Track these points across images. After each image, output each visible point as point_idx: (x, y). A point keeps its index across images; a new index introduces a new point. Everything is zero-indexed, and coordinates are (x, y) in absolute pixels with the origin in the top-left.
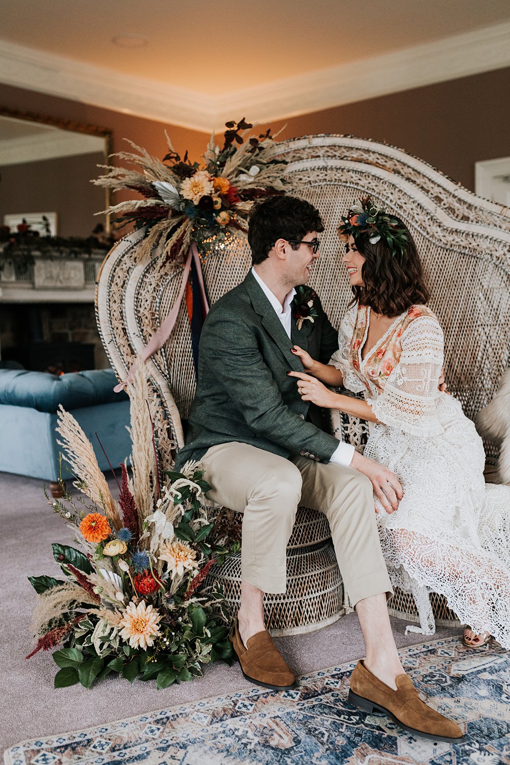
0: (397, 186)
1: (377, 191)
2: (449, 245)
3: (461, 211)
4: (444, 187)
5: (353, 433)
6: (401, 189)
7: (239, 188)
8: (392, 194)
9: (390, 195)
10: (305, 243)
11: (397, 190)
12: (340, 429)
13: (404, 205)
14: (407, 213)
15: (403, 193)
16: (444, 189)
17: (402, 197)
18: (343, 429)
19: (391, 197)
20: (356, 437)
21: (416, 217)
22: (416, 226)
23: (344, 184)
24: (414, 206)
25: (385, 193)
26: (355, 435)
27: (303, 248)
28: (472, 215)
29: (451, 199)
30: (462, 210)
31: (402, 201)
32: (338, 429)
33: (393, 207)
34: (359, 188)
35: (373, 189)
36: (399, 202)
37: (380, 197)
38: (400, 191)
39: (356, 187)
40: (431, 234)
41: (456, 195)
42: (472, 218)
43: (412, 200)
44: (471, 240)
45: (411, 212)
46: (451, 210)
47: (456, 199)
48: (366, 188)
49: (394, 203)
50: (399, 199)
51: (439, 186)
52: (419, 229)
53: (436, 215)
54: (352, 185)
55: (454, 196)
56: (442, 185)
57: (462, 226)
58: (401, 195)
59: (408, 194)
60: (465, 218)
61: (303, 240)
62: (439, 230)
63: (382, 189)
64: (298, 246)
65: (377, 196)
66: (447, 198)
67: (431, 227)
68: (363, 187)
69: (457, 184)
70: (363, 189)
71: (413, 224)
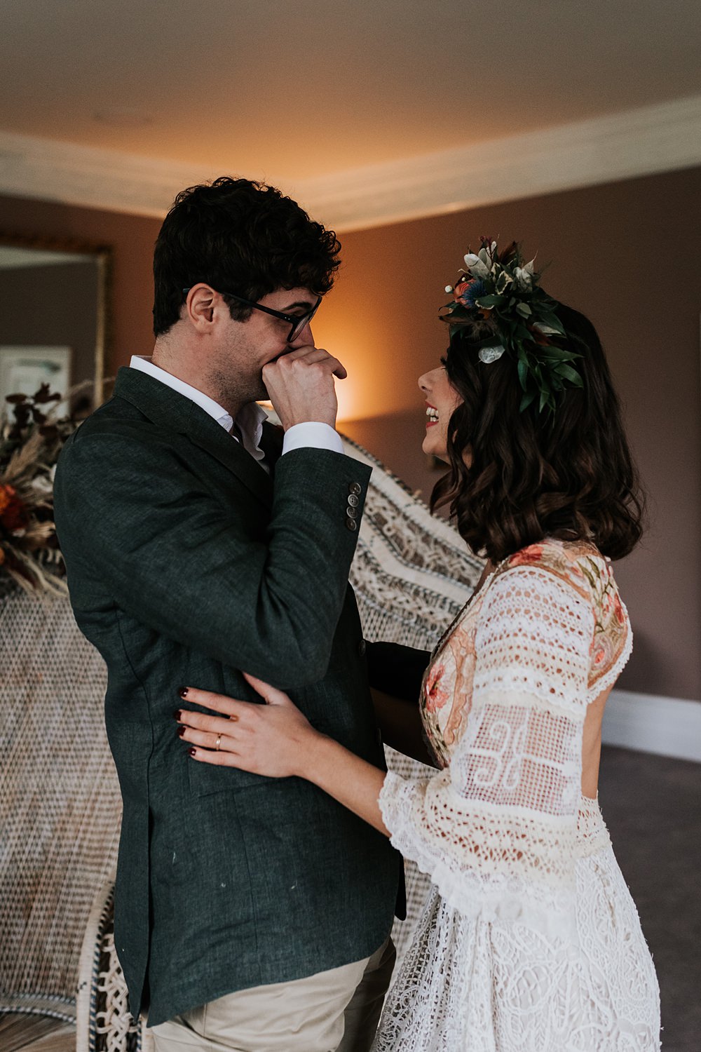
2: (387, 606)
3: (413, 544)
4: (391, 498)
5: (113, 992)
12: (89, 984)
16: (390, 502)
18: (94, 984)
20: (119, 998)
26: (117, 994)
28: (428, 554)
29: (399, 521)
30: (417, 544)
32: (85, 983)
40: (361, 584)
41: (408, 514)
42: (427, 560)
44: (422, 603)
46: (395, 543)
47: (408, 521)
51: (383, 496)
53: (372, 549)
55: (406, 518)
56: (387, 494)
57: (410, 575)
60: (418, 561)
62: (373, 577)
66: (393, 518)
67: (362, 572)
69: (411, 494)
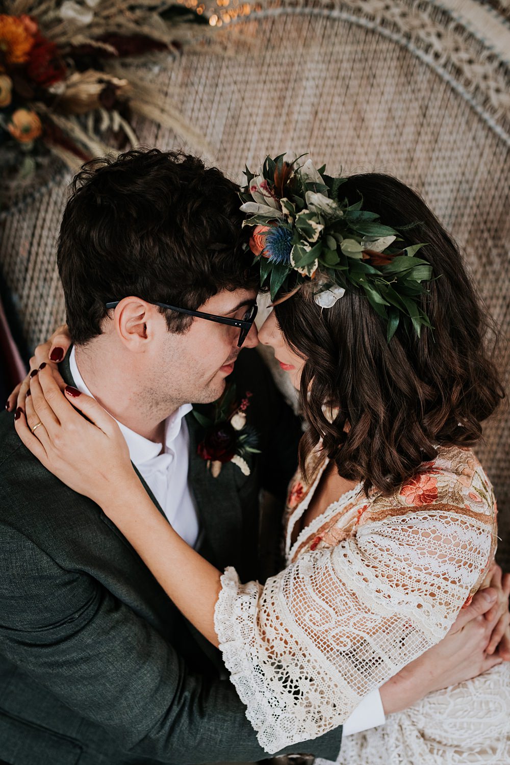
0: (455, 15)
1: (404, 28)
6: (463, 22)
7: (63, 40)
8: (439, 35)
9: (434, 40)
10: (207, 316)
11: (452, 25)
13: (466, 68)
14: (472, 88)
15: (465, 34)
17: (462, 45)
19: (438, 45)
21: (494, 99)
22: (492, 122)
23: (326, 12)
24: (490, 68)
25: (422, 34)
27: (200, 328)
31: (464, 55)
33: (440, 71)
34: (363, 21)
35: (395, 25)
36: (454, 58)
37: (412, 46)
38: (460, 29)
39: (353, 18)
43: (486, 53)
45: (483, 86)
48: (378, 20)
49: (443, 60)
50: (457, 50)
52: (499, 130)
54: (345, 15)
58: (460, 39)
59: (479, 36)
61: (203, 309)
63: (416, 23)
64: (186, 320)
65: (404, 41)
68: (372, 18)
70: (371, 25)
71: (486, 116)
